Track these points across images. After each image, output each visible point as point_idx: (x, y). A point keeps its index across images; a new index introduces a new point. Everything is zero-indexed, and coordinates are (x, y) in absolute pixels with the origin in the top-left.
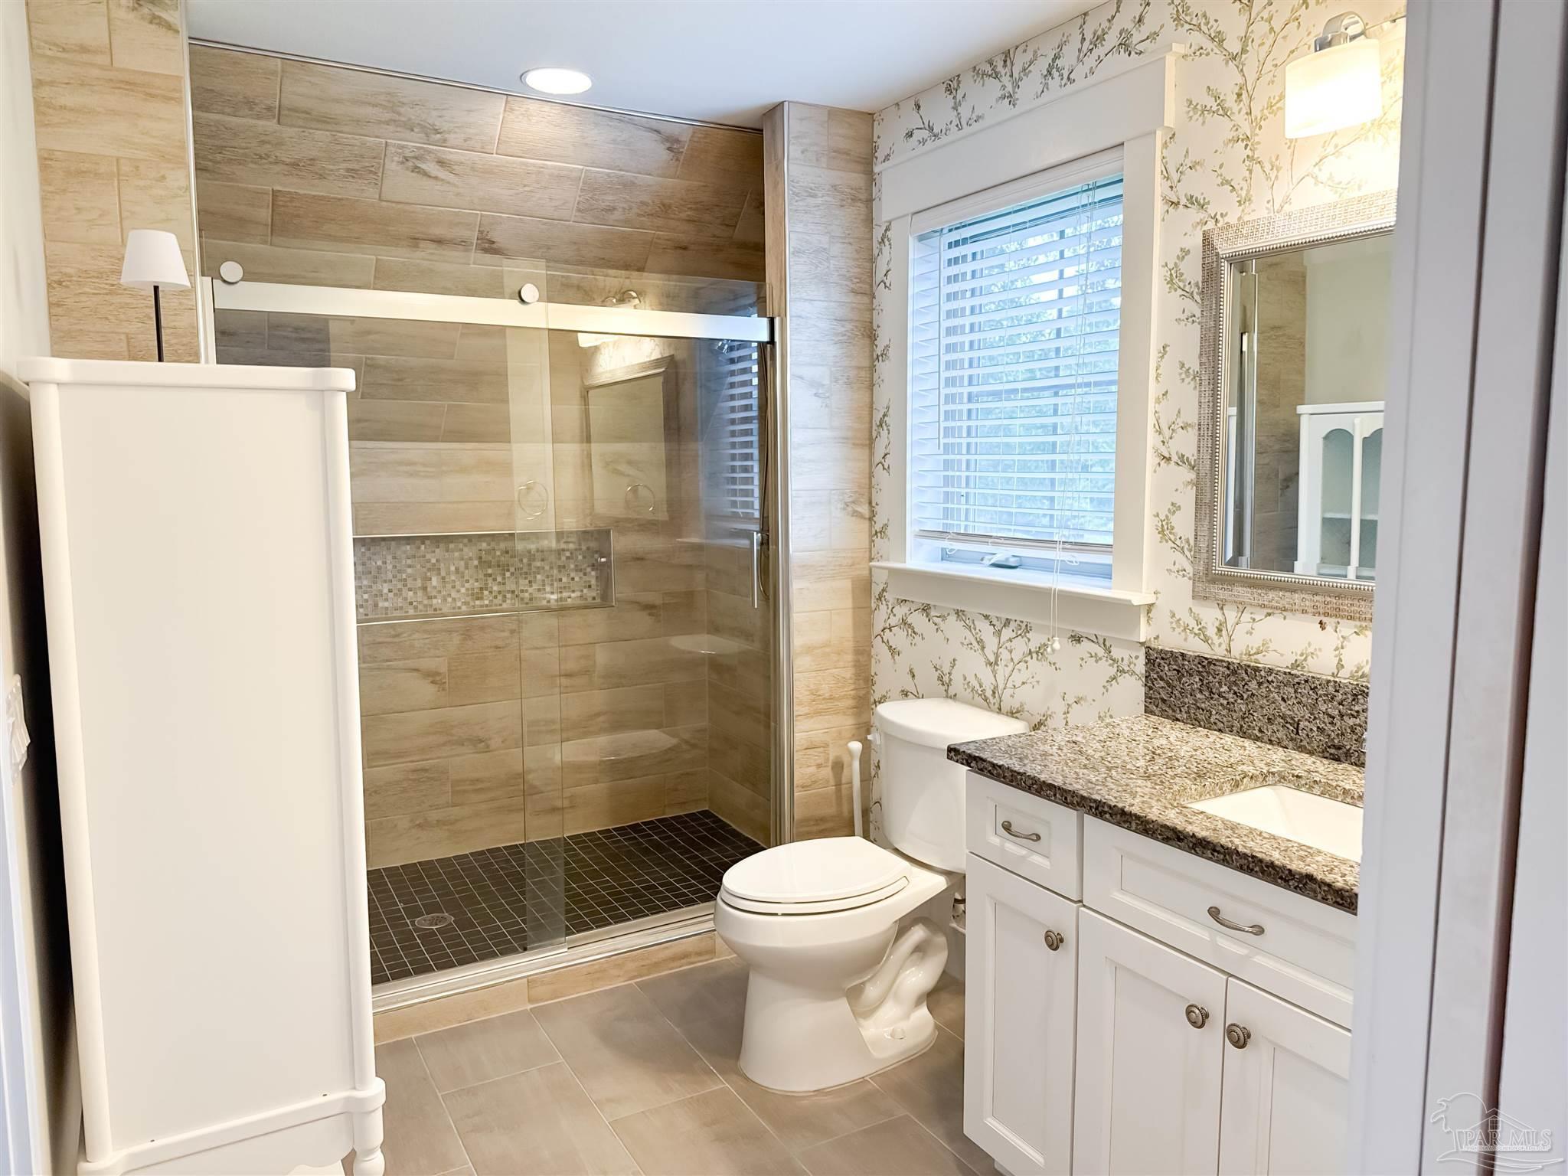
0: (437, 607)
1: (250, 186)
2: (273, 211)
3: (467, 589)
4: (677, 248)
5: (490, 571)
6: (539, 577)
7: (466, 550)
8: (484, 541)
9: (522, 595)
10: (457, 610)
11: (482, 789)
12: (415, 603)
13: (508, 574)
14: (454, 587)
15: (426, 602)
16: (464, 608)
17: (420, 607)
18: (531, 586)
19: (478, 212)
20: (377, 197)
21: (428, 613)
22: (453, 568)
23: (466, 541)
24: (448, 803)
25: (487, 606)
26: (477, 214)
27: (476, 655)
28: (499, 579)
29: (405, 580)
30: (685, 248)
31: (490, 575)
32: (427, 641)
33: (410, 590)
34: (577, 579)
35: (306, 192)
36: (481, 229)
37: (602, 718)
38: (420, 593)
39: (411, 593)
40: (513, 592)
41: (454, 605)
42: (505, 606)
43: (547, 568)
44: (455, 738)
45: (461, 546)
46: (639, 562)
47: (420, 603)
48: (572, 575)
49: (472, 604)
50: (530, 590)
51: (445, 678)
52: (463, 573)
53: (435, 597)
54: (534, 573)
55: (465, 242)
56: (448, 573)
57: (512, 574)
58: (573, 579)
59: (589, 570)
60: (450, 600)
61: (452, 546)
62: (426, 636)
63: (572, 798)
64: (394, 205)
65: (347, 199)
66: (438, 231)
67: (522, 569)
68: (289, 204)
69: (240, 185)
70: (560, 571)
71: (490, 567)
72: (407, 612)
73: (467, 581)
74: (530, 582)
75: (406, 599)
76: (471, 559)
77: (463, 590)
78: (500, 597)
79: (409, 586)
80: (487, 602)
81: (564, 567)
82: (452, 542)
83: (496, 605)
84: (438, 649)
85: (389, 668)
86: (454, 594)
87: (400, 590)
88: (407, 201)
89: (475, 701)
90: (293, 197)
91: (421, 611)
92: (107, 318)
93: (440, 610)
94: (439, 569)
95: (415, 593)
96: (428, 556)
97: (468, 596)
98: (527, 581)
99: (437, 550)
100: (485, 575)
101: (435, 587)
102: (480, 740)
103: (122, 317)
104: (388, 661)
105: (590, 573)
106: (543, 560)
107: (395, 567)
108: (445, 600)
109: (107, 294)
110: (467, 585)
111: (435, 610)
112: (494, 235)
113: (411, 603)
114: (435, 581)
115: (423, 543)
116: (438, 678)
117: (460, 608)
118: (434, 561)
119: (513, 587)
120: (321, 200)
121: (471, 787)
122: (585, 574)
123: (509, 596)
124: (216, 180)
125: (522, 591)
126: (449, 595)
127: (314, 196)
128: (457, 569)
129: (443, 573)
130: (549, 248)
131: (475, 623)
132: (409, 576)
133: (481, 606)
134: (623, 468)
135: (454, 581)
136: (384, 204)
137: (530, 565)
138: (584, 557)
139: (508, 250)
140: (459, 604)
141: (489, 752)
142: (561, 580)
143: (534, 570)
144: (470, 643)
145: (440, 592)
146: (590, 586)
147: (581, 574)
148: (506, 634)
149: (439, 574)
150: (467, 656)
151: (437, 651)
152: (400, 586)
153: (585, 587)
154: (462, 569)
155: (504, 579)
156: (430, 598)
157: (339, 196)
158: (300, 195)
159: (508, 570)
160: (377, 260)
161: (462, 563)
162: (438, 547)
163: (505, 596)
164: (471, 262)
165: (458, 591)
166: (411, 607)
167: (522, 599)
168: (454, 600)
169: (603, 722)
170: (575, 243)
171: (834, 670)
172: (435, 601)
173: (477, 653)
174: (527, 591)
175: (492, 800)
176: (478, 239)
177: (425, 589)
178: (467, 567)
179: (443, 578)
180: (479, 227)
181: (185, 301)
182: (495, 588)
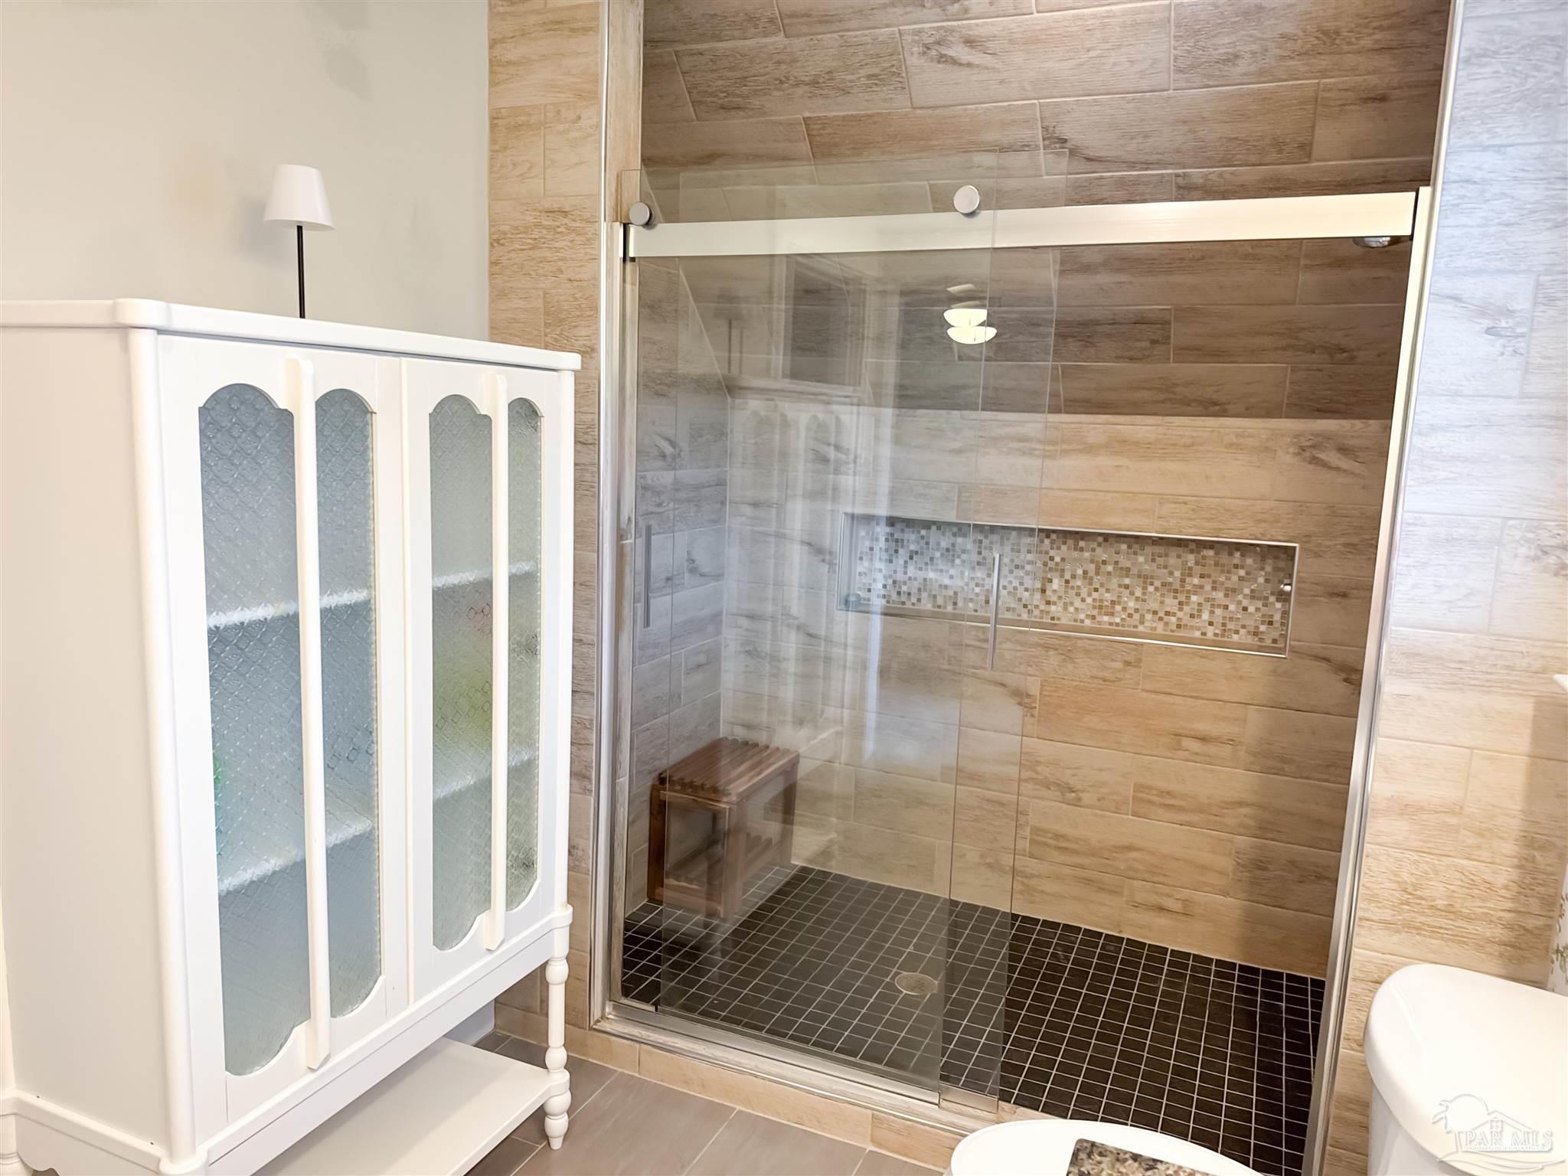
0: (1056, 615)
1: (782, 118)
2: (810, 143)
3: (1094, 600)
4: (1365, 100)
5: (1127, 581)
6: (1194, 598)
7: (1099, 550)
8: (1124, 542)
9: (1166, 618)
10: (1079, 624)
11: (1066, 849)
12: (1029, 607)
13: (1151, 589)
14: (1078, 594)
15: (1042, 607)
16: (1088, 622)
17: (1036, 612)
18: (1181, 609)
19: (1035, 101)
20: (910, 105)
21: (1044, 620)
22: (1080, 572)
23: (1100, 539)
24: (1025, 851)
25: (1117, 625)
26: (1034, 104)
27: (1075, 683)
28: (1138, 593)
29: (1022, 578)
30: (1383, 99)
31: (1127, 587)
32: (1019, 654)
33: (1026, 590)
34: (1251, 609)
35: (835, 114)
36: (1045, 124)
37: (1244, 810)
38: (1038, 596)
39: (1027, 594)
40: (1155, 613)
41: (1075, 617)
42: (1141, 628)
43: (1208, 588)
44: (1040, 777)
45: (1094, 545)
46: (1339, 599)
47: (1037, 607)
48: (1245, 603)
49: (1098, 618)
50: (1180, 614)
51: (1035, 702)
52: (1091, 578)
53: (1055, 603)
54: (1188, 592)
55: (1028, 146)
56: (1074, 577)
57: (1156, 589)
58: (1245, 609)
59: (1272, 599)
60: (1071, 609)
61: (1082, 544)
62: (1019, 648)
63: (1186, 902)
64: (930, 111)
65: (878, 113)
66: (991, 136)
67: (1170, 584)
68: (822, 132)
69: (772, 118)
70: (1226, 595)
71: (1127, 576)
72: (1020, 615)
73: (1096, 590)
74: (1181, 603)
75: (1020, 600)
76: (1104, 562)
77: (1089, 600)
78: (1137, 616)
79: (1026, 586)
80: (1118, 620)
81: (1234, 590)
82: (1082, 539)
83: (1129, 626)
84: (1031, 666)
85: (974, 676)
86: (1077, 603)
87: (1015, 588)
88: (942, 103)
89: (1067, 739)
90: (825, 122)
91: (1036, 617)
92: (529, 274)
93: (1059, 619)
94: (1063, 571)
95: (1032, 595)
96: (1052, 553)
97: (1094, 607)
98: (1176, 602)
99: (1064, 548)
100: (1120, 586)
101: (1055, 591)
102: (1070, 788)
103: (541, 271)
104: (974, 667)
105: (1273, 603)
106: (1202, 576)
107: (1012, 561)
108: (1065, 609)
109: (530, 249)
110: (1095, 595)
111: (1053, 618)
112: (1065, 131)
113: (1025, 606)
114: (1056, 584)
115: (1048, 537)
116: (1026, 700)
117: (1082, 621)
118: (1057, 559)
119: (1155, 606)
120: (852, 121)
121: (1053, 842)
122: (1265, 605)
123: (1148, 617)
124: (750, 117)
125: (1167, 613)
126: (1072, 604)
127: (844, 117)
128: (1085, 572)
129: (1068, 576)
130: (1146, 137)
131: (1080, 643)
132: (1027, 573)
133: (1111, 624)
134: (1332, 457)
135: (1078, 587)
136: (919, 112)
137: (1183, 581)
138: (1267, 581)
139: (1087, 148)
140: (1082, 616)
141: (1079, 806)
142: (1226, 607)
143: (1188, 587)
144: (1070, 666)
145: (1060, 597)
146: (1271, 623)
147: (1259, 604)
148: (1119, 665)
149: (1062, 576)
150: (1065, 682)
151: (1029, 668)
152: (1016, 583)
153: (1263, 623)
154: (1092, 573)
155: (1144, 594)
156: (1048, 603)
157: (869, 112)
158: (829, 118)
159: (1152, 584)
160: (931, 186)
161: (1093, 566)
162: (1065, 543)
163: (1142, 616)
164: (1043, 172)
165: (1083, 600)
166: (1026, 610)
167: (1167, 624)
168: (1077, 609)
169: (1245, 816)
170: (1185, 122)
171: (1465, 862)
172: (1053, 608)
173: (1076, 681)
174: (1174, 614)
175: (1082, 867)
176: (1044, 139)
177: (1043, 591)
178: (1097, 573)
179: (1067, 582)
180: (1042, 122)
181: (589, 251)
182: (1131, 604)
